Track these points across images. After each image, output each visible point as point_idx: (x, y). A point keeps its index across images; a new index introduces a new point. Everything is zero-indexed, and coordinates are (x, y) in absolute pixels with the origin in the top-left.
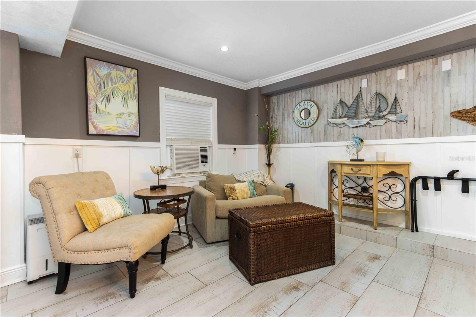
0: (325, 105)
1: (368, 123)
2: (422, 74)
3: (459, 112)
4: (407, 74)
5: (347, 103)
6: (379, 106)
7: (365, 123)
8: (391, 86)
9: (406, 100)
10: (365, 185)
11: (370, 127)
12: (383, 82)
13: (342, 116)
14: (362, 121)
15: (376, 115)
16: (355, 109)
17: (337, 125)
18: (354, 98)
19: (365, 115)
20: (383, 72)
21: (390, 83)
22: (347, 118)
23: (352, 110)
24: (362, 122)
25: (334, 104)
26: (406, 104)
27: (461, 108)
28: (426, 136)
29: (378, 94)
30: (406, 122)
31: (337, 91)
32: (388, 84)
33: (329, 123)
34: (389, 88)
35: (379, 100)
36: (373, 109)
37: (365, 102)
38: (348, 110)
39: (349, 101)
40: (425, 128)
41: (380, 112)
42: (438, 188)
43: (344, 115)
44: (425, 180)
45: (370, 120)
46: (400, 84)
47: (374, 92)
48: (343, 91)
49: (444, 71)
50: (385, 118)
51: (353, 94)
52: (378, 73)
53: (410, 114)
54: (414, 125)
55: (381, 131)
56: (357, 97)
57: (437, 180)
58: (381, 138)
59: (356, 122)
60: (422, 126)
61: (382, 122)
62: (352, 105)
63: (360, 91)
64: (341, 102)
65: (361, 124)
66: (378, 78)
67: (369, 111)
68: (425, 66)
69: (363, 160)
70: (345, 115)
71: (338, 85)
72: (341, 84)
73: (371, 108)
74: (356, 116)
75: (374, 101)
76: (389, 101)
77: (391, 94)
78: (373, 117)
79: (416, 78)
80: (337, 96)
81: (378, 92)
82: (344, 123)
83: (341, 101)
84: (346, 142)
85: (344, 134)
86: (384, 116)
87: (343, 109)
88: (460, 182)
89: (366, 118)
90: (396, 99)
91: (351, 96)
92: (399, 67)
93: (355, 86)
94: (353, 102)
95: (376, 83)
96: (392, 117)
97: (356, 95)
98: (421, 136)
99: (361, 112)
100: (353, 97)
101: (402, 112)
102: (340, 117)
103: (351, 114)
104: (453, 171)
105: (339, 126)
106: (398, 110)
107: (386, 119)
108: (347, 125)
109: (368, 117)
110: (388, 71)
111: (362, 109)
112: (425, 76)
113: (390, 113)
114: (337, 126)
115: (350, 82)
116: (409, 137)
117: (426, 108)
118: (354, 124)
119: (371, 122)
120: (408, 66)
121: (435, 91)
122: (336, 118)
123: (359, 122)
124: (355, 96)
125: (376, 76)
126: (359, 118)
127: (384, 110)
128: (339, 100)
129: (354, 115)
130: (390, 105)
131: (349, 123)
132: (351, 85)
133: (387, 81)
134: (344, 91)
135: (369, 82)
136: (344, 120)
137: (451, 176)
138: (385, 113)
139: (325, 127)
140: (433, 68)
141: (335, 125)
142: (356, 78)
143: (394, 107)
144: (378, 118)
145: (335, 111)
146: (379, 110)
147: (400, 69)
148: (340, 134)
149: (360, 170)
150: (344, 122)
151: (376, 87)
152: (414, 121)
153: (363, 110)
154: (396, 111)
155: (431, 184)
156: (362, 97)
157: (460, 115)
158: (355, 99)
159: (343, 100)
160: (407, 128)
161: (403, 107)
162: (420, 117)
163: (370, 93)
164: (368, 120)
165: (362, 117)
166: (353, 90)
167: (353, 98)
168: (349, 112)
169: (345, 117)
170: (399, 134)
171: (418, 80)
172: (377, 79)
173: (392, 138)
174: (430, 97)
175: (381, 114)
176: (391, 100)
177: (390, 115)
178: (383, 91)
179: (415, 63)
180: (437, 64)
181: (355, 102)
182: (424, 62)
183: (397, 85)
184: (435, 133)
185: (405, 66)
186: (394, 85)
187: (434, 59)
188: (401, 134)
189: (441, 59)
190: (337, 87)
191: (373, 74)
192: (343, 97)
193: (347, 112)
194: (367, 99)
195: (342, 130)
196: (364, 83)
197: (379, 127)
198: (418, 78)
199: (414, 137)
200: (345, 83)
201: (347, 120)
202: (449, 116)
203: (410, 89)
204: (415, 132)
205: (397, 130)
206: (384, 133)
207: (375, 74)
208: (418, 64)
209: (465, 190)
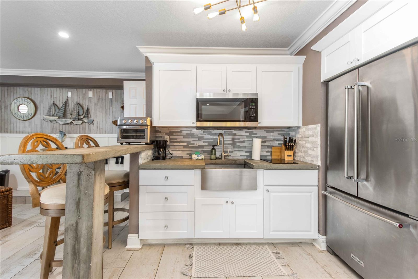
0: (42, 104)
1: (72, 122)
2: (100, 97)
4: (94, 95)
5: (58, 105)
6: (79, 112)
7: (70, 122)
8: (85, 100)
9: (93, 110)
12: (81, 97)
13: (54, 115)
14: (67, 120)
15: (77, 118)
16: (64, 111)
17: (51, 121)
18: (63, 103)
19: (70, 116)
20: (81, 90)
21: (85, 98)
22: (58, 117)
23: (61, 111)
24: (68, 121)
25: (48, 105)
26: (93, 113)
28: (103, 134)
29: (78, 104)
30: (93, 124)
31: (51, 96)
33: (44, 119)
34: (84, 101)
35: (79, 108)
37: (70, 108)
38: (59, 111)
39: (60, 105)
40: (102, 129)
45: (73, 120)
46: (90, 99)
47: (75, 102)
48: (55, 96)
49: (110, 98)
50: (82, 120)
52: (78, 90)
53: (95, 119)
54: (97, 126)
58: (80, 133)
59: (64, 121)
60: (101, 127)
61: (80, 122)
62: (61, 108)
63: (67, 99)
64: (54, 104)
65: (67, 122)
67: (72, 114)
68: (102, 92)
70: (57, 114)
71: (51, 91)
72: (54, 91)
73: (74, 112)
74: (65, 116)
75: (75, 108)
76: (84, 109)
77: (85, 105)
78: (75, 118)
79: (98, 99)
80: (51, 100)
81: (78, 102)
82: (56, 120)
83: (53, 103)
84: (55, 134)
85: (56, 128)
86: (82, 119)
87: (55, 109)
89: (71, 119)
90: (88, 109)
91: (61, 101)
92: (90, 90)
93: (63, 95)
94: (62, 106)
95: (77, 96)
96: (86, 120)
98: (100, 133)
99: (68, 114)
101: (91, 118)
102: (53, 116)
103: (61, 115)
105: (53, 122)
106: (89, 117)
108: (58, 122)
109: (72, 118)
110: (84, 90)
111: (68, 112)
112: (102, 98)
115: (60, 90)
116: (95, 133)
117: (103, 117)
119: (73, 122)
120: (94, 90)
121: (106, 108)
122: (49, 116)
123: (66, 120)
124: (64, 101)
126: (67, 118)
127: (81, 115)
128: (52, 102)
129: (63, 115)
130: (85, 112)
131: (59, 121)
132: (61, 94)
133: (83, 96)
135: (73, 94)
136: (56, 118)
138: (82, 117)
139: (41, 122)
140: (106, 95)
141: (49, 121)
142: (64, 89)
143: (87, 114)
144: (78, 120)
145: (50, 109)
146: (79, 114)
147: (90, 91)
148: (53, 128)
150: (56, 119)
151: (77, 99)
152: (97, 124)
153: (69, 113)
156: (68, 104)
157: (115, 123)
158: (64, 104)
159: (56, 103)
160: (94, 127)
161: (92, 115)
162: (100, 122)
163: (73, 102)
164: (71, 120)
165: (69, 117)
166: (62, 97)
167: (62, 103)
168: (59, 113)
171: (99, 100)
172: (77, 94)
174: (104, 111)
175: (80, 117)
176: (85, 109)
177: (85, 118)
178: (81, 102)
179: (97, 90)
180: (107, 93)
181: (64, 106)
182: (101, 90)
183: (89, 100)
184: (106, 132)
185: (93, 90)
186: (87, 100)
187: (106, 90)
188: (91, 131)
189: (109, 91)
190: (51, 93)
191: (75, 90)
192: (55, 101)
193: (58, 112)
194: (71, 105)
195: (55, 125)
196: (70, 94)
197: (79, 126)
198: (99, 99)
199: (97, 133)
200: (57, 91)
201: (58, 118)
202: (112, 123)
203: (95, 104)
204: (97, 131)
205: (89, 129)
206: (81, 130)
207: (76, 90)
208: (99, 90)
209: (117, 163)
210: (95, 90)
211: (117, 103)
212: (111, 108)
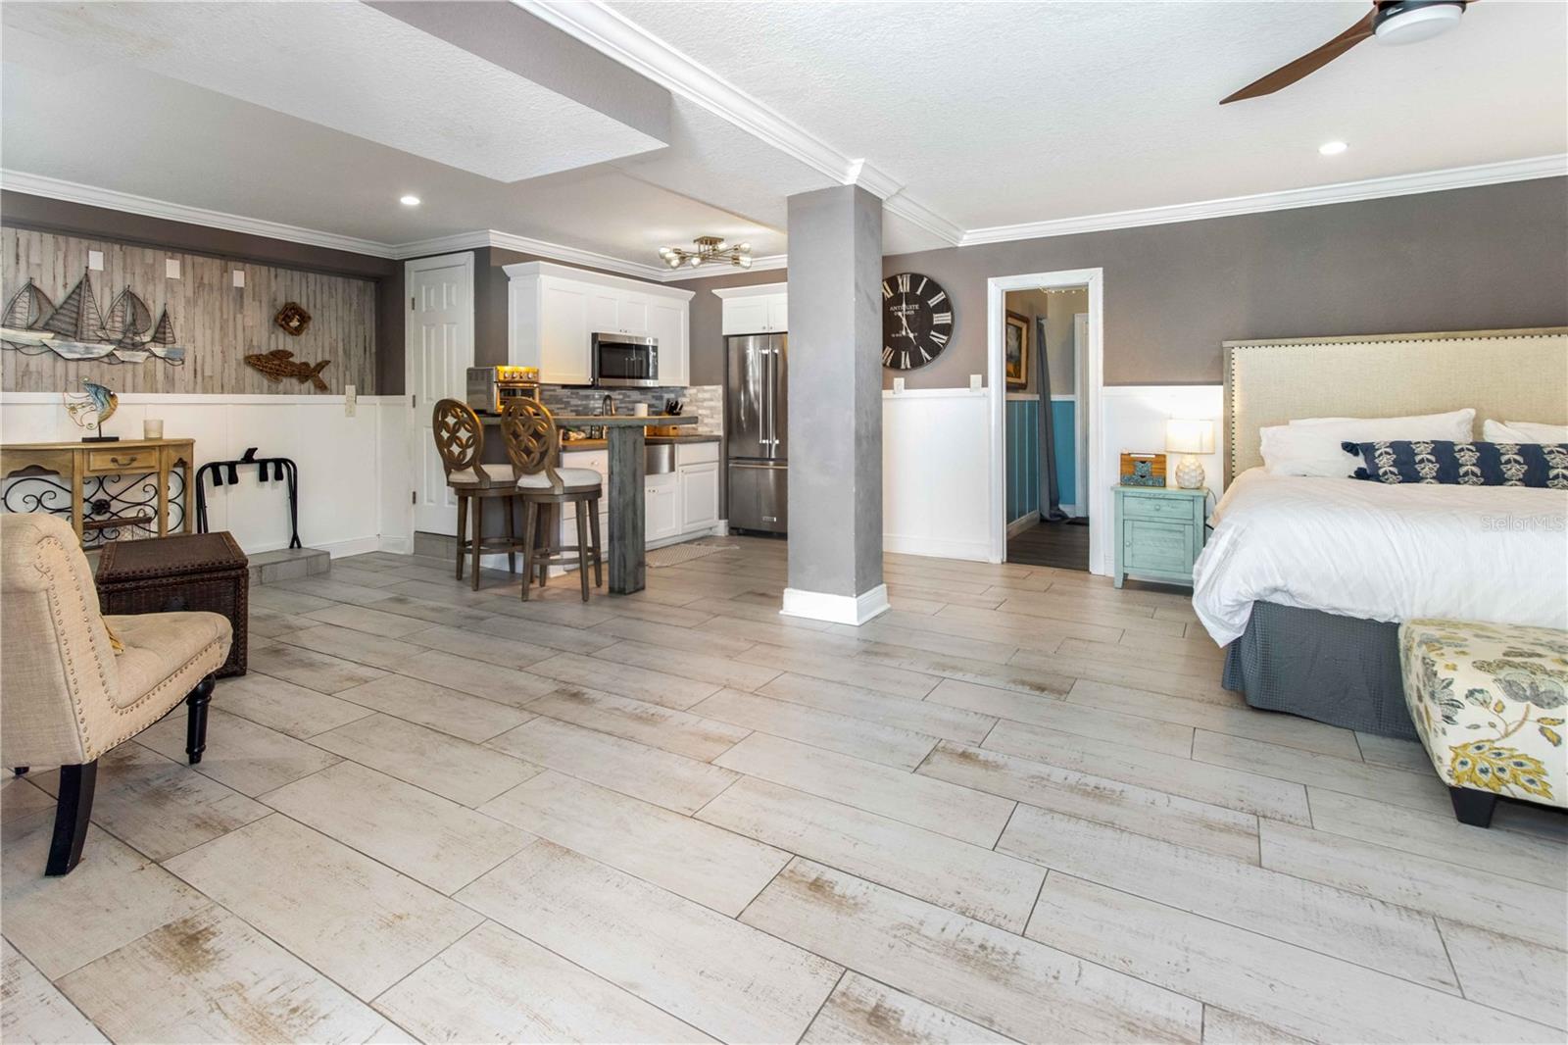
1: (111, 355)
2: (206, 281)
3: (258, 357)
4: (183, 272)
5: (50, 295)
6: (133, 320)
7: (103, 353)
8: (155, 285)
9: (181, 320)
11: (110, 364)
12: (138, 270)
13: (36, 326)
14: (93, 347)
15: (128, 341)
16: (74, 315)
17: (17, 347)
18: (70, 289)
19: (101, 333)
20: (137, 251)
21: (153, 279)
22: (52, 335)
23: (65, 315)
24: (94, 350)
25: (5, 287)
26: (182, 328)
27: (256, 352)
28: (213, 392)
29: (129, 295)
30: (181, 362)
31: (18, 256)
32: (148, 279)
34: (150, 288)
35: (133, 307)
36: (117, 325)
37: (97, 304)
38: (54, 313)
39: (59, 296)
40: (211, 377)
41: (135, 334)
42: (233, 479)
43: (41, 324)
44: (215, 467)
45: (115, 349)
46: (170, 284)
47: (118, 289)
48: (35, 259)
49: (236, 288)
50: (146, 347)
51: (65, 277)
52: (129, 249)
53: (189, 347)
54: (195, 370)
55: (134, 376)
56: (79, 286)
57: (232, 466)
58: (134, 391)
59: (79, 348)
60: (208, 373)
61: (139, 356)
62: (65, 302)
63: (86, 275)
64: (32, 288)
65: (92, 353)
66: (129, 261)
67: (108, 327)
68: (211, 268)
69: (116, 439)
70: (47, 324)
71: (18, 240)
72: (29, 241)
73: (113, 322)
74: (75, 332)
75: (119, 308)
76: (152, 314)
77: (154, 302)
78: (121, 342)
79: (196, 285)
80: (18, 270)
81: (130, 289)
82: (44, 345)
83: (30, 285)
85: (38, 373)
86: (144, 344)
87: (40, 309)
88: (256, 466)
89: (101, 340)
90: (165, 315)
91: (60, 281)
92: (170, 254)
93: (70, 258)
94: (70, 297)
95: (124, 268)
96: (159, 351)
97: (77, 282)
98: (205, 391)
99: (89, 325)
100: (66, 284)
101: (175, 343)
102: (30, 328)
103: (63, 326)
104: (249, 450)
105: (24, 350)
106: (169, 337)
107: (146, 351)
108: (53, 351)
109: (109, 340)
110: (149, 253)
111: (91, 318)
112: (211, 286)
113: (154, 340)
114: (16, 349)
115: (57, 243)
116: (187, 392)
117: (212, 343)
118: (75, 352)
119: (115, 352)
120: (183, 257)
121: (225, 317)
122: (12, 326)
123: (85, 347)
124: (72, 283)
125: (121, 253)
126: (84, 340)
127: (142, 331)
128: (23, 281)
129: (71, 328)
130: (154, 324)
131: (59, 347)
132: (61, 255)
133: (146, 273)
134: (39, 262)
135: (107, 261)
136: (46, 337)
137: (248, 457)
138: (146, 338)
140: (222, 277)
141: (9, 347)
142: (73, 241)
143: (163, 329)
144: (132, 347)
145: (12, 306)
146: (131, 328)
147: (171, 258)
148: (27, 372)
149: (133, 460)
150: (46, 341)
151: (125, 278)
152: (195, 362)
153: (92, 322)
154: (165, 339)
155: (224, 471)
156: (90, 291)
157: (256, 362)
158: (74, 292)
159: (37, 284)
160: (183, 373)
161: (178, 334)
162: (204, 357)
163: (110, 285)
164: (109, 348)
165: (92, 338)
166: (65, 267)
167: (65, 285)
168: (57, 321)
169: (46, 328)
170: (170, 386)
171: (201, 289)
172: (124, 261)
173: (156, 392)
174: (218, 325)
175: (138, 338)
176: (156, 313)
177: (154, 344)
178: (139, 291)
179: (195, 257)
180: (226, 271)
181: (74, 299)
182: (209, 260)
183: (166, 288)
184: (225, 388)
185: (179, 255)
186: (160, 288)
187: (223, 262)
188: (174, 385)
189: (231, 264)
190: (17, 245)
191: (117, 247)
192: (36, 275)
193: (52, 318)
194: (103, 299)
195: (34, 362)
196: (96, 261)
197: (130, 367)
198: (200, 285)
199: (194, 391)
200: (42, 241)
201: (53, 338)
202: (242, 362)
203: (188, 301)
204: (195, 383)
205: (166, 376)
206: (140, 380)
207: (121, 250)
208: (199, 260)
209: (263, 477)
210: (188, 258)
211: (258, 304)
212: (239, 316)
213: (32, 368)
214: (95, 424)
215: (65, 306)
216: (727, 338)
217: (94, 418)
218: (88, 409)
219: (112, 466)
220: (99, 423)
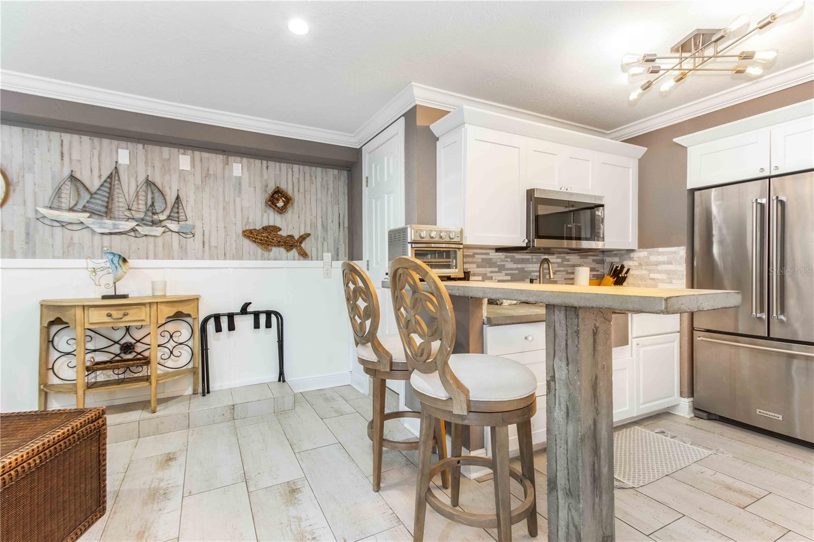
0: (29, 177)
1: (133, 230)
2: (211, 172)
4: (193, 165)
5: (88, 184)
6: (153, 203)
7: (127, 228)
8: (170, 175)
9: (192, 202)
10: (128, 339)
11: (136, 237)
12: (157, 165)
13: (76, 208)
14: (120, 224)
15: (148, 218)
16: (106, 199)
17: (63, 224)
18: (103, 179)
19: (127, 213)
20: (156, 149)
21: (169, 170)
22: (88, 215)
23: (99, 199)
24: (121, 227)
25: (53, 178)
26: (192, 209)
27: (252, 227)
28: (218, 259)
29: (149, 183)
30: (192, 235)
31: (62, 153)
32: (165, 171)
33: (41, 218)
34: (167, 177)
35: (153, 193)
36: (141, 207)
37: (126, 191)
38: (91, 198)
39: (94, 184)
40: (216, 247)
41: (154, 214)
42: (231, 327)
43: (80, 206)
44: (217, 317)
45: (137, 225)
46: (182, 174)
47: (142, 179)
48: (75, 156)
49: (235, 177)
50: (163, 224)
51: (100, 169)
52: (150, 147)
53: (198, 224)
54: (204, 242)
55: (155, 246)
56: (110, 176)
57: (231, 317)
58: (156, 257)
59: (108, 224)
60: (213, 244)
61: (158, 231)
62: (99, 189)
63: (116, 168)
64: (73, 178)
65: (118, 229)
66: (149, 156)
67: (134, 208)
68: (215, 161)
69: (124, 297)
70: (84, 207)
71: (62, 142)
72: (71, 143)
73: (138, 204)
74: (108, 212)
75: (142, 193)
76: (168, 198)
77: (170, 188)
78: (142, 220)
79: (204, 175)
80: (62, 165)
81: (150, 179)
82: (82, 223)
83: (72, 175)
84: (88, 260)
85: (80, 244)
86: (161, 221)
87: (79, 195)
88: (252, 317)
89: (128, 219)
90: (178, 198)
91: (96, 173)
92: (182, 151)
93: (103, 155)
94: (102, 185)
95: (146, 163)
96: (173, 226)
97: (108, 173)
98: (211, 258)
99: (119, 207)
100: (101, 175)
101: (186, 220)
102: (71, 210)
103: (97, 208)
104: (246, 303)
105: (69, 227)
106: (182, 217)
107: (163, 227)
108: (88, 227)
109: (133, 219)
110: (166, 150)
111: (120, 203)
112: (215, 176)
113: (169, 218)
114: (63, 226)
115: (93, 143)
116: (197, 259)
117: (217, 220)
118: (105, 228)
119: (138, 228)
120: (193, 153)
121: (227, 200)
122: (59, 209)
123: (115, 224)
124: (105, 174)
125: (144, 150)
126: (115, 218)
127: (160, 211)
128: (66, 173)
129: (104, 209)
130: (170, 206)
131: (92, 224)
132: (96, 152)
133: (163, 166)
134: (79, 158)
135: (132, 157)
136: (83, 217)
137: (244, 311)
138: (162, 217)
139: (28, 225)
140: (224, 168)
141: (55, 224)
142: (106, 142)
143: (176, 210)
144: (151, 224)
145: (58, 192)
146: (151, 209)
147: (184, 154)
148: (71, 244)
149: (125, 315)
150: (82, 220)
151: (146, 170)
152: (204, 235)
153: (121, 205)
154: (178, 218)
155: (224, 322)
156: (119, 180)
157: (251, 235)
158: (105, 181)
159: (78, 175)
160: (194, 244)
161: (189, 214)
162: (210, 232)
163: (135, 176)
164: (132, 224)
165: (121, 217)
166: (100, 162)
167: (100, 177)
168: (93, 203)
169: (84, 210)
170: (184, 254)
171: (207, 178)
172: (146, 158)
173: (173, 258)
174: (221, 207)
175: (156, 217)
176: (171, 199)
177: (170, 221)
178: (158, 180)
179: (202, 153)
180: (227, 164)
181: (106, 187)
182: (213, 156)
183: (180, 177)
184: (227, 255)
185: (190, 152)
186: (175, 178)
187: (225, 156)
188: (186, 253)
189: (231, 159)
190: (62, 145)
191: (140, 146)
192: (75, 169)
193: (88, 202)
194: (129, 186)
195: (77, 236)
196: (123, 156)
197: (152, 239)
198: (206, 176)
199: (203, 258)
200: (81, 142)
201: (89, 217)
202: (241, 235)
203: (197, 188)
204: (204, 252)
205: (181, 247)
206: (160, 249)
207: (144, 148)
208: (206, 155)
209: (257, 326)
210: (197, 154)
211: (252, 189)
212: (238, 200)
213: (76, 240)
214: (112, 284)
215: (98, 192)
216: (692, 191)
217: (110, 279)
218: (105, 272)
219: (108, 319)
220: (115, 283)
